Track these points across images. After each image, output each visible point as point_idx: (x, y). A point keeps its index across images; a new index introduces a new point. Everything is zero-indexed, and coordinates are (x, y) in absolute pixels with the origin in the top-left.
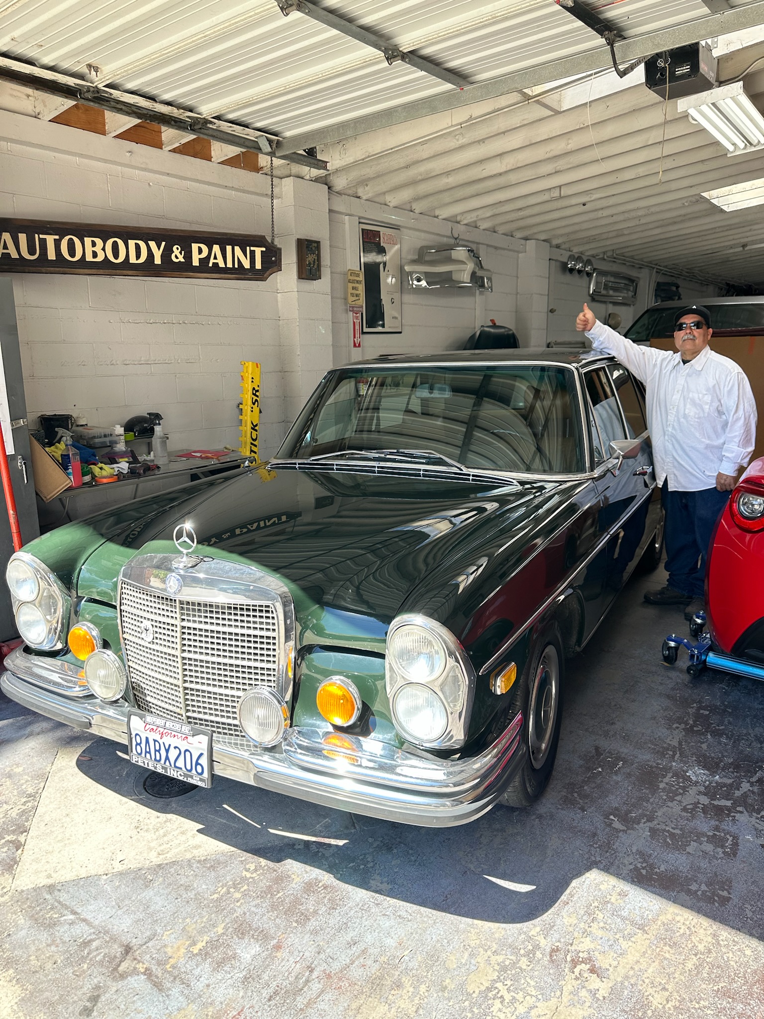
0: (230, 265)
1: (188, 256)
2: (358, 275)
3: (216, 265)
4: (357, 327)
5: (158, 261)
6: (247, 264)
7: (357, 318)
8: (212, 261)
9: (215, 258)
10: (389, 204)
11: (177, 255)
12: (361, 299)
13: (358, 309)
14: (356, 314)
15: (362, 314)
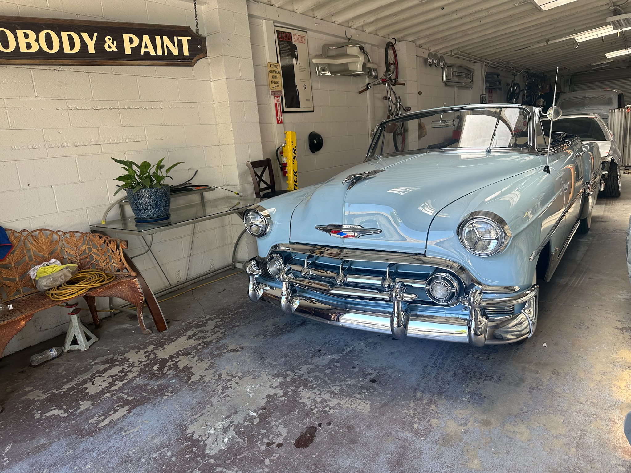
0: (160, 53)
1: (120, 45)
2: (276, 67)
3: (147, 53)
4: (279, 108)
5: (92, 50)
6: (175, 52)
7: (278, 101)
8: (143, 50)
9: (146, 47)
10: (297, 11)
11: (110, 45)
12: (280, 85)
13: (278, 93)
14: (277, 97)
15: (282, 97)
